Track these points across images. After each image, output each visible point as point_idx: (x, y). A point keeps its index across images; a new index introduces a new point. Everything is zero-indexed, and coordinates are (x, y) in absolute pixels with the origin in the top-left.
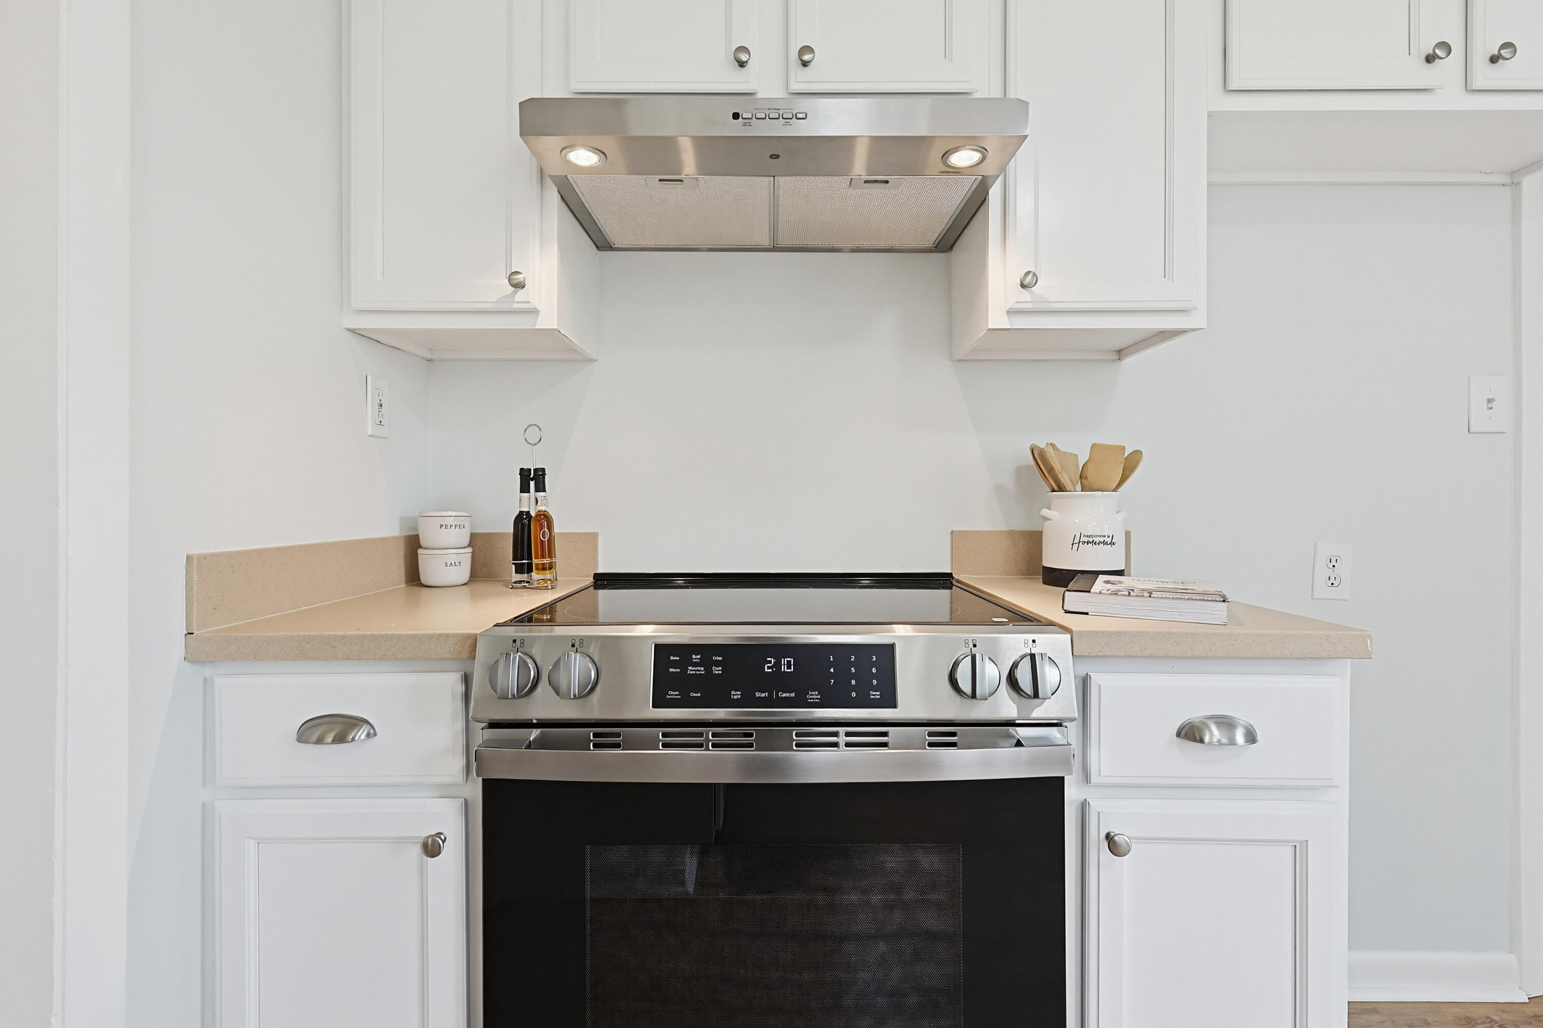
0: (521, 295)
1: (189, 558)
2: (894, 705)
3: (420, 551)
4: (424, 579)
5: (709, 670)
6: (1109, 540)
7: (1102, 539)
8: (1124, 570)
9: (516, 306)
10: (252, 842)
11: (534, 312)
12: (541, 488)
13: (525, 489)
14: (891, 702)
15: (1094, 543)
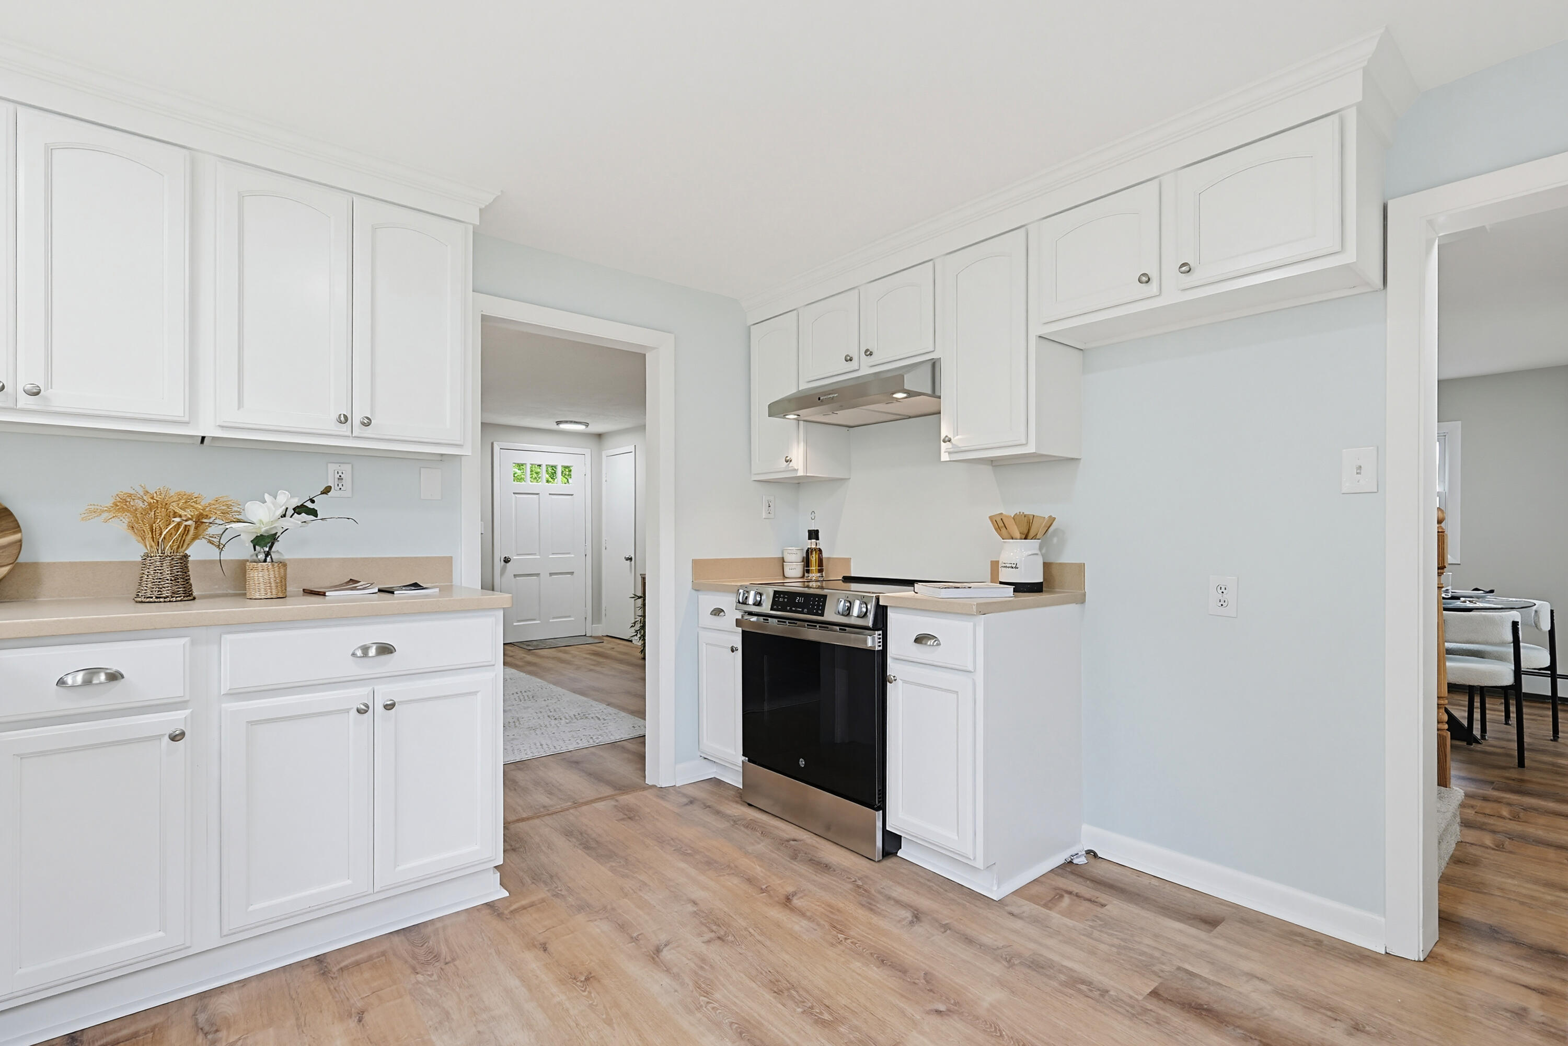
0: (791, 464)
1: (693, 560)
2: (823, 616)
3: (784, 563)
4: (786, 575)
5: (784, 600)
6: (1014, 566)
7: (1010, 565)
8: (1042, 582)
9: (790, 468)
10: (705, 644)
11: (796, 470)
12: (817, 538)
13: (810, 538)
14: (822, 615)
15: (1006, 567)
